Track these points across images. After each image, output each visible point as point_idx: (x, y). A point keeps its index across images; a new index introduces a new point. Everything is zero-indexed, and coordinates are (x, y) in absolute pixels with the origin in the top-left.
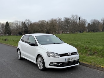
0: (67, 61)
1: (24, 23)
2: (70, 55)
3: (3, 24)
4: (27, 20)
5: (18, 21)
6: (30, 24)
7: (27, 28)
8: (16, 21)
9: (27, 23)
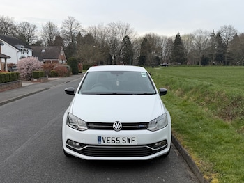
0: (102, 143)
1: (219, 34)
2: (118, 130)
3: (170, 40)
4: (226, 28)
5: (204, 31)
6: (232, 37)
7: (225, 47)
8: (197, 31)
9: (224, 36)
